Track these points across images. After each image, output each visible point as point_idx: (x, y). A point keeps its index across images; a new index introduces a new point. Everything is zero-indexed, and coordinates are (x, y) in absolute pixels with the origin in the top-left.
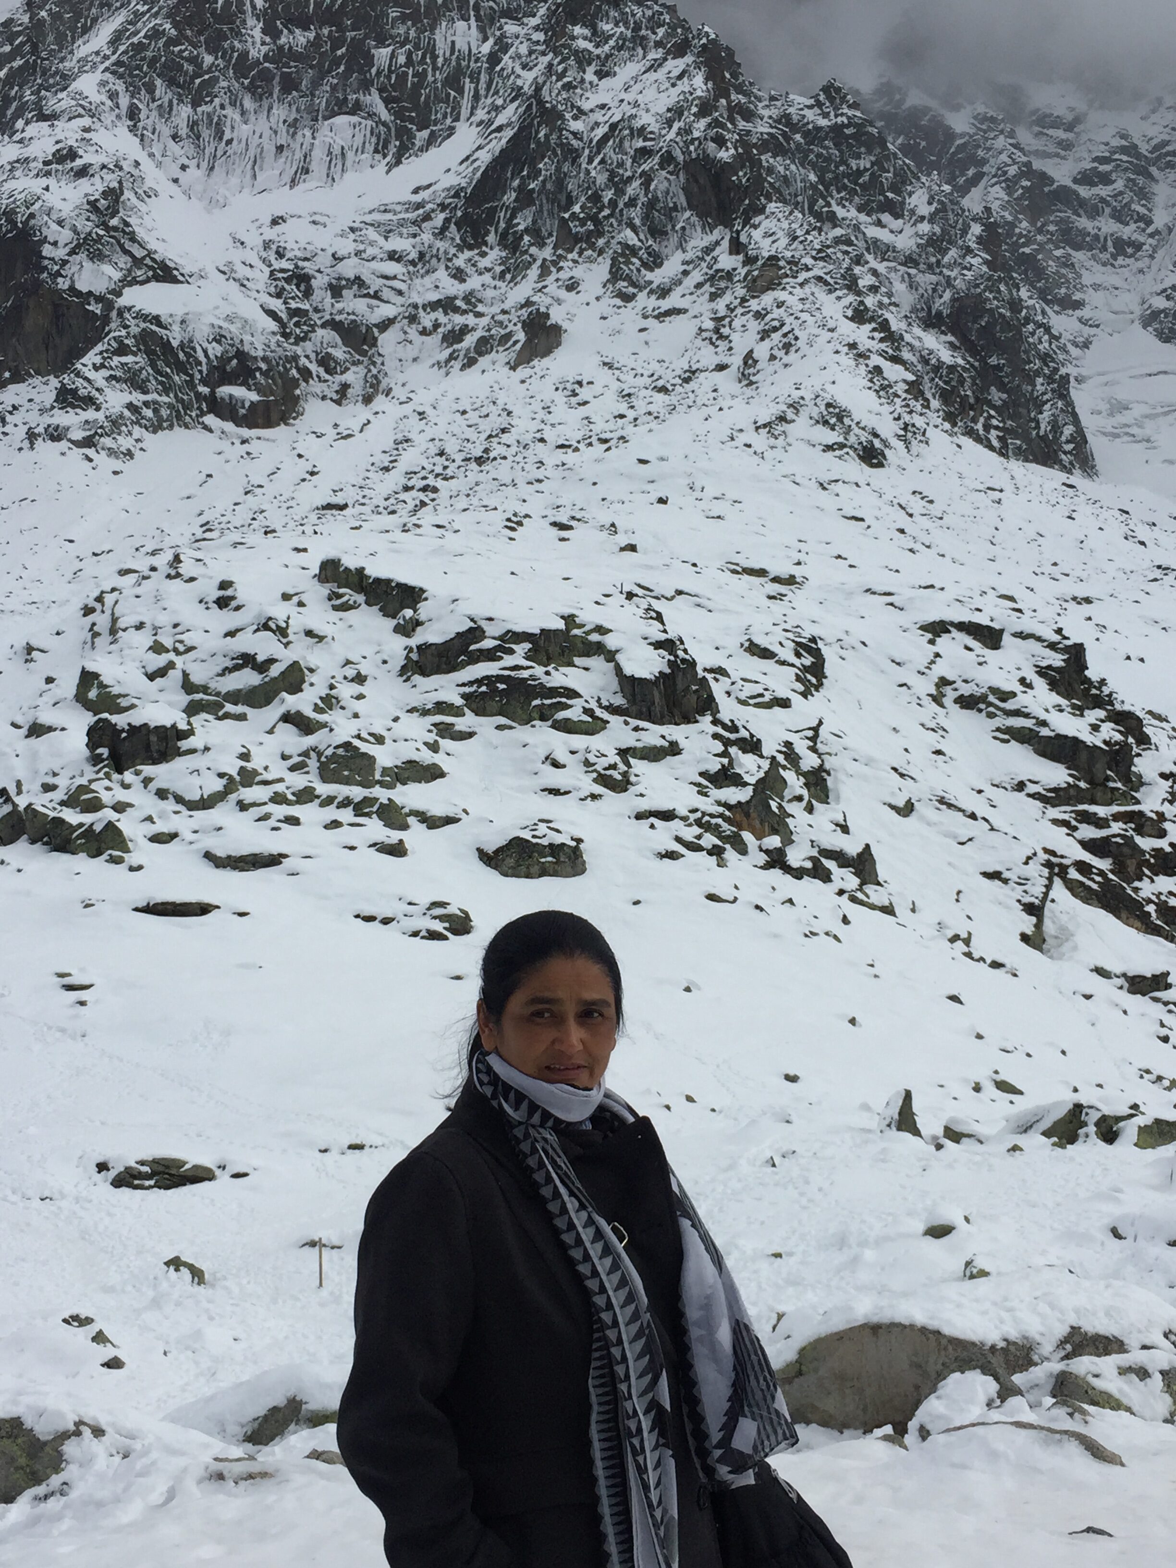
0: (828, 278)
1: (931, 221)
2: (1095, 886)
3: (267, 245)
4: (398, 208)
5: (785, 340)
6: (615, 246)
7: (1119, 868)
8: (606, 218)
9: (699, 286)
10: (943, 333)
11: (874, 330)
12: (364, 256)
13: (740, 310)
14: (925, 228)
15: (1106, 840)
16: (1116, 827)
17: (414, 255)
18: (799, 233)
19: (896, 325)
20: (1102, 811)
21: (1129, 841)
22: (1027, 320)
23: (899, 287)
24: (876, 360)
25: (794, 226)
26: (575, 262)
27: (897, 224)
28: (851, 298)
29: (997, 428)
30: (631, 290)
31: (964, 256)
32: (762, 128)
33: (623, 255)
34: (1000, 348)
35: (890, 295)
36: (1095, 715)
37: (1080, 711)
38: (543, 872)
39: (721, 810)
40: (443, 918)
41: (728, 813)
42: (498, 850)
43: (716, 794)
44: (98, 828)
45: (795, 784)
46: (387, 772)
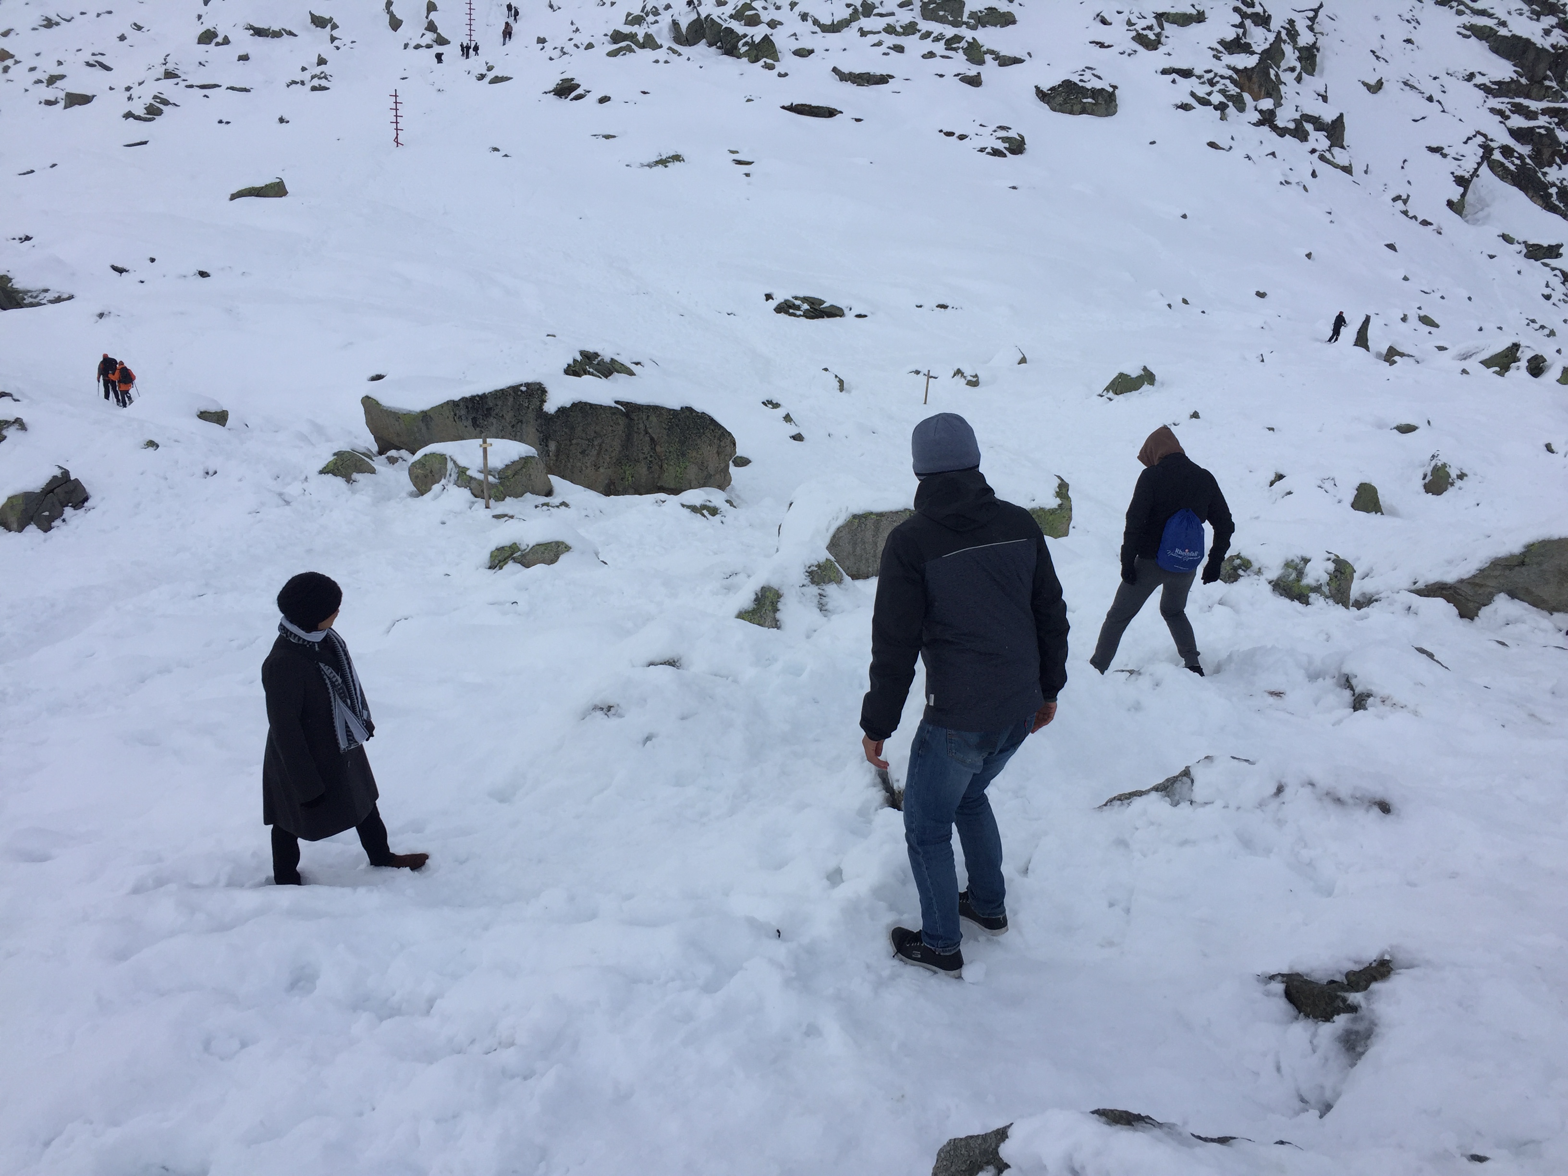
2: (1512, 168)
7: (1536, 156)
15: (1531, 130)
16: (1543, 120)
20: (1535, 105)
21: (1550, 131)
36: (1549, 21)
37: (1537, 16)
38: (1084, 110)
39: (1230, 73)
40: (1004, 139)
41: (1235, 76)
42: (1051, 89)
43: (1228, 59)
44: (757, 39)
45: (1291, 56)
46: (972, 15)
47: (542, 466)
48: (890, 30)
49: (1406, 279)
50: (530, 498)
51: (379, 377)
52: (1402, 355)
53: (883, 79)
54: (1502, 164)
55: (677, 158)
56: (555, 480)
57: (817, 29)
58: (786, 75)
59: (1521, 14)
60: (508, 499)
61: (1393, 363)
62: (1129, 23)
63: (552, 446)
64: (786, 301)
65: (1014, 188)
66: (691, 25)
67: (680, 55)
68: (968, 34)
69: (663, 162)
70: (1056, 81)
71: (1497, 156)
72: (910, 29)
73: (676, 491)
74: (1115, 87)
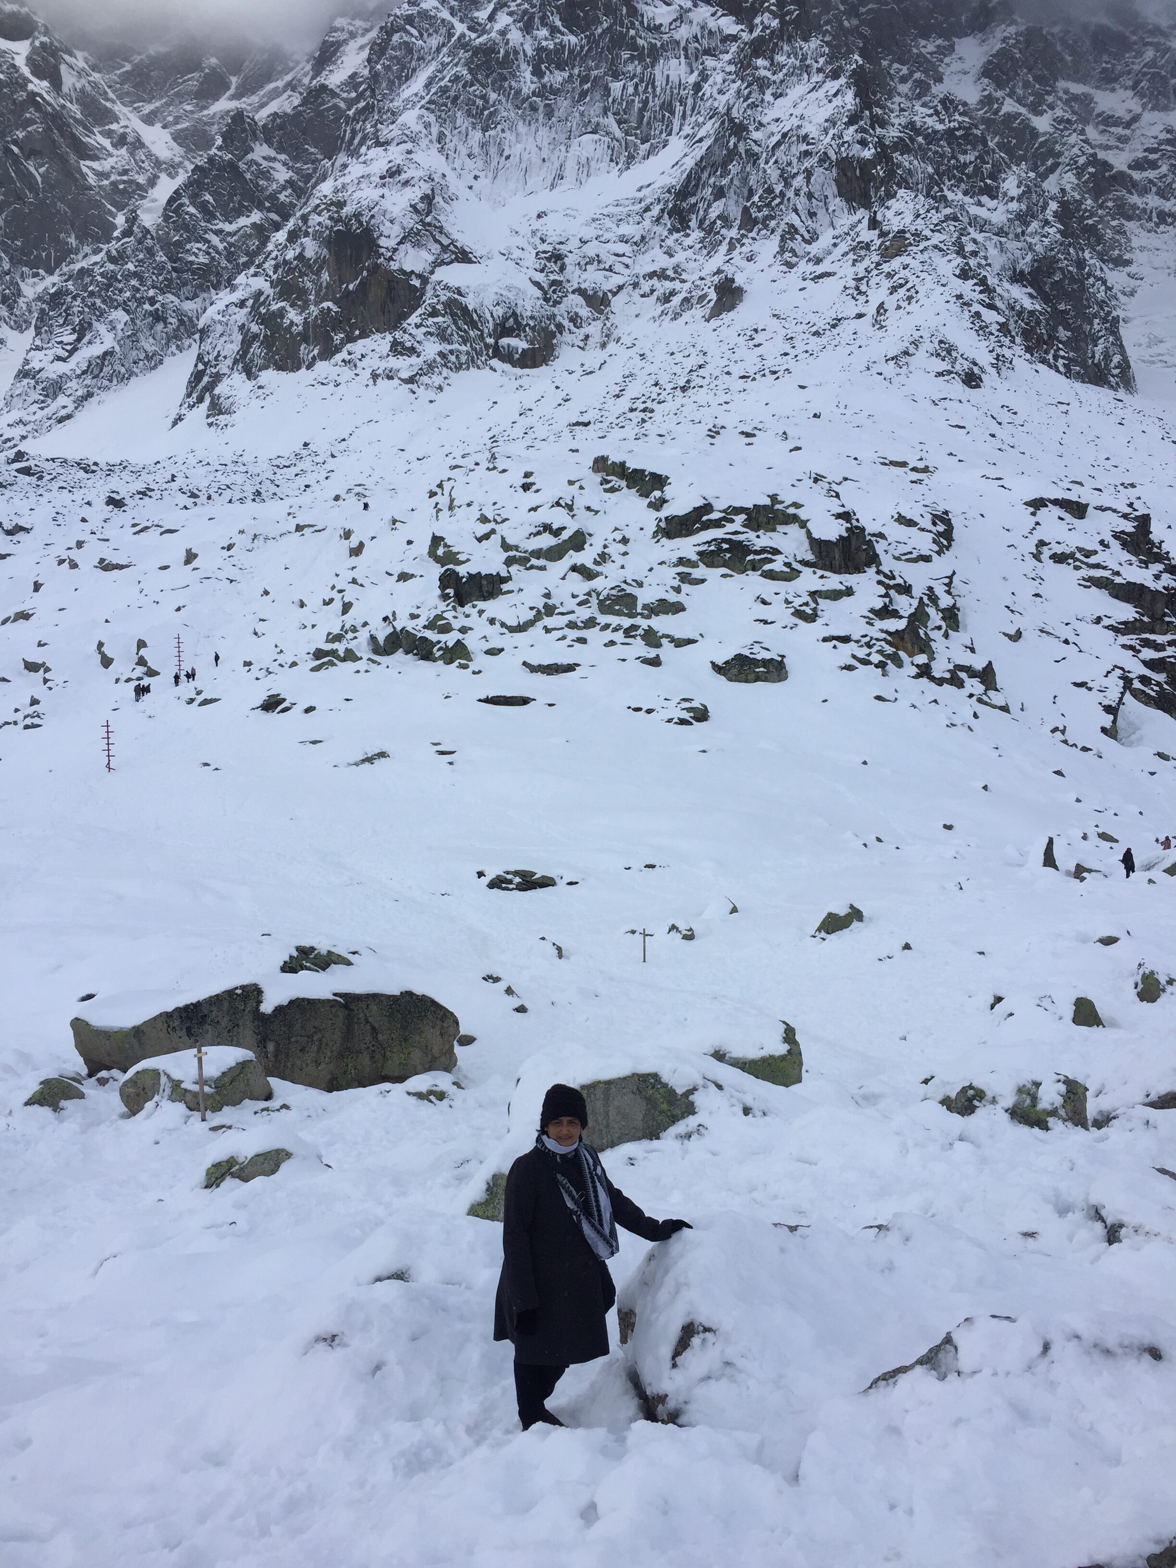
0: (942, 245)
1: (1019, 200)
2: (1153, 694)
3: (534, 233)
4: (627, 203)
5: (908, 294)
6: (783, 226)
8: (778, 205)
9: (845, 254)
10: (1024, 286)
11: (975, 284)
12: (602, 239)
13: (875, 272)
14: (1014, 206)
15: (1162, 660)
16: (1171, 651)
17: (637, 238)
18: (921, 212)
19: (992, 281)
20: (1160, 639)
22: (1089, 275)
23: (993, 252)
24: (976, 307)
25: (917, 207)
26: (754, 239)
27: (992, 204)
28: (959, 260)
29: (1063, 357)
30: (794, 260)
31: (1043, 227)
32: (892, 133)
33: (789, 233)
34: (1068, 297)
35: (986, 258)
36: (1157, 567)
37: (1145, 564)
38: (758, 678)
39: (884, 635)
40: (689, 710)
41: (889, 638)
42: (725, 663)
43: (880, 624)
44: (450, 644)
45: (935, 617)
46: (645, 606)
47: (260, 1069)
48: (572, 625)
49: (1078, 800)
50: (250, 1105)
51: (90, 997)
52: (1090, 871)
53: (570, 668)
54: (1143, 692)
55: (382, 755)
56: (275, 1082)
57: (504, 630)
58: (480, 672)
59: (1131, 564)
60: (226, 1109)
61: (1083, 879)
62: (787, 602)
63: (271, 1047)
64: (498, 877)
65: (704, 751)
66: (388, 638)
67: (379, 664)
68: (644, 623)
69: (369, 760)
70: (729, 656)
71: (1137, 684)
72: (590, 623)
73: (401, 1079)
74: (783, 657)
